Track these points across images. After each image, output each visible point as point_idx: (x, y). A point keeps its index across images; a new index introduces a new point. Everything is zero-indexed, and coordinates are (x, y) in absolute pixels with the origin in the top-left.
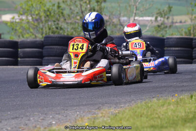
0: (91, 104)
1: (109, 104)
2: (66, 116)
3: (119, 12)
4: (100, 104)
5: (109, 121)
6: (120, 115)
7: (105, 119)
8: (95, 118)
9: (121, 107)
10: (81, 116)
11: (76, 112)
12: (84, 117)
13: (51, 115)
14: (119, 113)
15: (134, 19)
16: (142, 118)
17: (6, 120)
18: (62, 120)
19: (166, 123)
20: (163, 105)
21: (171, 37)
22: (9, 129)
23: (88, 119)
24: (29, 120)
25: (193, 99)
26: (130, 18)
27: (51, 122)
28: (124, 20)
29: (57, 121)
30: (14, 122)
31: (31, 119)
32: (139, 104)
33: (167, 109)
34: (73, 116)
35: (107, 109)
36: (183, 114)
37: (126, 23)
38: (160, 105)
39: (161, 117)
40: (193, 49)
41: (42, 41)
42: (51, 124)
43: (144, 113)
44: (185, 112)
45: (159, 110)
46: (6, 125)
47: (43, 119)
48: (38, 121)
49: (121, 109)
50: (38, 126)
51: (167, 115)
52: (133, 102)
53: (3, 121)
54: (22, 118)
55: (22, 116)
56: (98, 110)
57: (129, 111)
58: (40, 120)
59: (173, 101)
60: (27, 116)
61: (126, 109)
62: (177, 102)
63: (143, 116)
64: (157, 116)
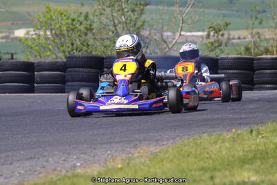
1: (147, 140)
2: (94, 156)
3: (161, 26)
4: (136, 141)
5: (148, 162)
6: (162, 155)
7: (143, 160)
8: (130, 159)
9: (163, 145)
10: (112, 156)
11: (107, 151)
12: (116, 157)
13: (75, 155)
14: (160, 152)
15: (180, 35)
16: (189, 159)
17: (18, 161)
18: (89, 161)
19: (220, 164)
20: (216, 143)
21: (226, 56)
22: (22, 172)
23: (122, 159)
24: (47, 161)
25: (253, 135)
26: (174, 33)
27: (74, 164)
28: (168, 36)
29: (83, 162)
30: (28, 165)
31: (50, 159)
32: (186, 141)
33: (220, 147)
34: (102, 156)
35: (145, 148)
36: (241, 154)
37: (170, 40)
38: (212, 142)
39: (213, 157)
40: (254, 71)
41: (64, 62)
42: (75, 166)
43: (191, 153)
44: (244, 151)
45: (211, 148)
46: (19, 167)
47: (65, 160)
48: (59, 162)
49: (163, 147)
50: (59, 169)
51: (220, 154)
52: (178, 139)
53: (14, 163)
54: (38, 158)
55: (39, 156)
56: (134, 149)
57: (173, 149)
58: (61, 161)
59: (228, 137)
60: (44, 156)
61: (169, 147)
62: (234, 138)
63: (191, 155)
64: (208, 156)
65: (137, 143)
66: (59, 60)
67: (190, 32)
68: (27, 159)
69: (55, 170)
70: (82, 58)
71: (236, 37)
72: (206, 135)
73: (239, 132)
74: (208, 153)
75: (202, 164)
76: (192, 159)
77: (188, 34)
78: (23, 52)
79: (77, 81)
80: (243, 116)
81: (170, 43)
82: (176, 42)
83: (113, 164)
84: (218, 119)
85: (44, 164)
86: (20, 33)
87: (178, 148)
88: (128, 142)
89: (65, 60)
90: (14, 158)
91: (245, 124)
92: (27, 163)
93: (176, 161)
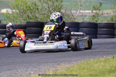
0: (54, 62)
1: (64, 61)
2: (39, 69)
3: (70, 8)
4: (59, 62)
5: (65, 72)
6: (72, 68)
7: (62, 71)
8: (56, 70)
9: (72, 63)
10: (48, 69)
11: (46, 66)
12: (50, 69)
13: (31, 68)
14: (71, 67)
15: (80, 12)
16: (85, 70)
17: (4, 71)
18: (37, 71)
19: (99, 73)
20: (97, 63)
21: (101, 22)
22: (6, 76)
23: (53, 70)
24: (18, 71)
25: (114, 59)
26: (77, 11)
27: (30, 73)
28: (74, 12)
29: (34, 72)
30: (8, 73)
31: (19, 70)
32: (83, 62)
33: (99, 65)
34: (43, 69)
35: (63, 65)
36: (109, 68)
37: (75, 14)
38: (95, 62)
39: (96, 69)
40: (114, 29)
41: (25, 25)
42: (30, 74)
43: (85, 67)
44: (110, 67)
45: (94, 65)
46: (4, 74)
47: (26, 71)
48: (23, 72)
49: (72, 65)
50: (23, 75)
51: (99, 68)
52: (79, 61)
53: (2, 72)
54: (13, 70)
55: (13, 69)
56: (58, 65)
57: (77, 66)
58: (24, 71)
59: (103, 60)
60: (16, 69)
61: (75, 65)
62: (105, 61)
63: (85, 69)
64: (93, 69)
65: (60, 62)
66: (23, 24)
67: (84, 11)
68: (8, 70)
69: (21, 75)
70: (33, 22)
71: (106, 13)
72: (92, 59)
73: (108, 58)
74: (93, 67)
75: (90, 73)
76: (85, 71)
77: (84, 12)
78: (5, 20)
79: (31, 34)
80: (110, 50)
81: (75, 16)
82: (78, 16)
83: (48, 72)
84: (98, 52)
85: (16, 72)
86: (4, 11)
87: (79, 65)
88: (56, 62)
89: (26, 24)
90: (2, 70)
91: (110, 54)
92: (8, 72)
93: (78, 71)
